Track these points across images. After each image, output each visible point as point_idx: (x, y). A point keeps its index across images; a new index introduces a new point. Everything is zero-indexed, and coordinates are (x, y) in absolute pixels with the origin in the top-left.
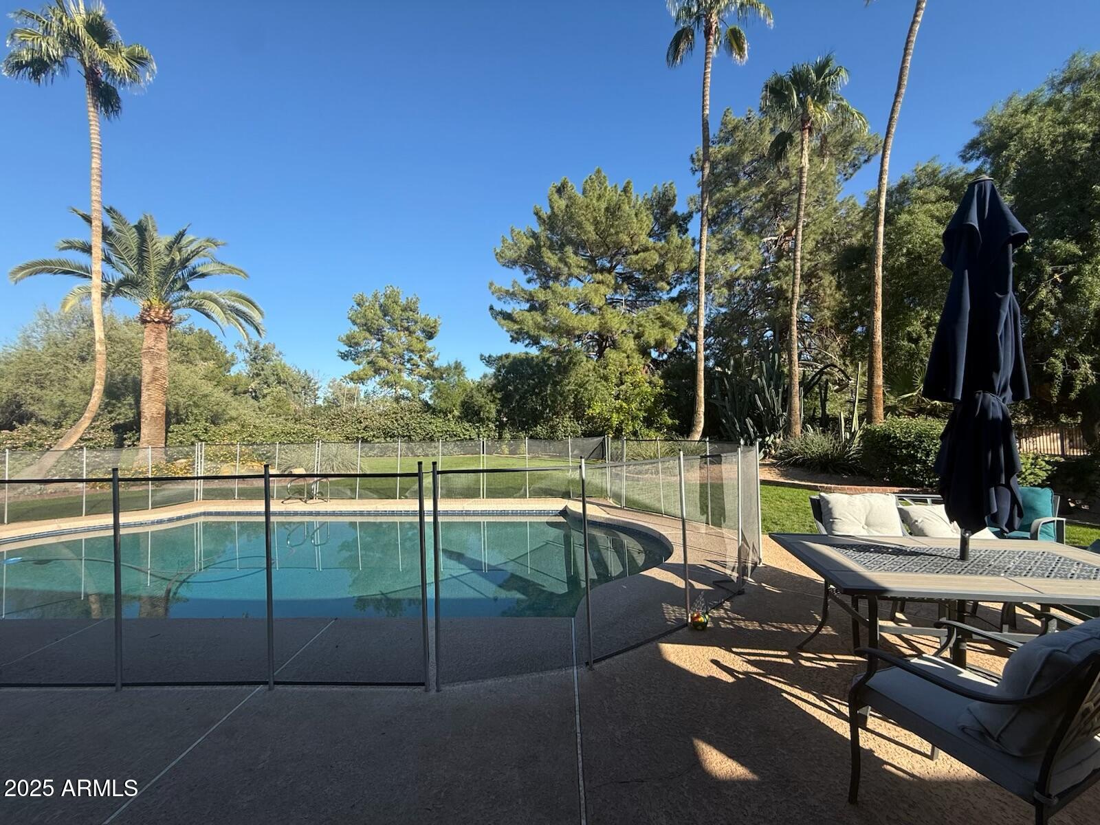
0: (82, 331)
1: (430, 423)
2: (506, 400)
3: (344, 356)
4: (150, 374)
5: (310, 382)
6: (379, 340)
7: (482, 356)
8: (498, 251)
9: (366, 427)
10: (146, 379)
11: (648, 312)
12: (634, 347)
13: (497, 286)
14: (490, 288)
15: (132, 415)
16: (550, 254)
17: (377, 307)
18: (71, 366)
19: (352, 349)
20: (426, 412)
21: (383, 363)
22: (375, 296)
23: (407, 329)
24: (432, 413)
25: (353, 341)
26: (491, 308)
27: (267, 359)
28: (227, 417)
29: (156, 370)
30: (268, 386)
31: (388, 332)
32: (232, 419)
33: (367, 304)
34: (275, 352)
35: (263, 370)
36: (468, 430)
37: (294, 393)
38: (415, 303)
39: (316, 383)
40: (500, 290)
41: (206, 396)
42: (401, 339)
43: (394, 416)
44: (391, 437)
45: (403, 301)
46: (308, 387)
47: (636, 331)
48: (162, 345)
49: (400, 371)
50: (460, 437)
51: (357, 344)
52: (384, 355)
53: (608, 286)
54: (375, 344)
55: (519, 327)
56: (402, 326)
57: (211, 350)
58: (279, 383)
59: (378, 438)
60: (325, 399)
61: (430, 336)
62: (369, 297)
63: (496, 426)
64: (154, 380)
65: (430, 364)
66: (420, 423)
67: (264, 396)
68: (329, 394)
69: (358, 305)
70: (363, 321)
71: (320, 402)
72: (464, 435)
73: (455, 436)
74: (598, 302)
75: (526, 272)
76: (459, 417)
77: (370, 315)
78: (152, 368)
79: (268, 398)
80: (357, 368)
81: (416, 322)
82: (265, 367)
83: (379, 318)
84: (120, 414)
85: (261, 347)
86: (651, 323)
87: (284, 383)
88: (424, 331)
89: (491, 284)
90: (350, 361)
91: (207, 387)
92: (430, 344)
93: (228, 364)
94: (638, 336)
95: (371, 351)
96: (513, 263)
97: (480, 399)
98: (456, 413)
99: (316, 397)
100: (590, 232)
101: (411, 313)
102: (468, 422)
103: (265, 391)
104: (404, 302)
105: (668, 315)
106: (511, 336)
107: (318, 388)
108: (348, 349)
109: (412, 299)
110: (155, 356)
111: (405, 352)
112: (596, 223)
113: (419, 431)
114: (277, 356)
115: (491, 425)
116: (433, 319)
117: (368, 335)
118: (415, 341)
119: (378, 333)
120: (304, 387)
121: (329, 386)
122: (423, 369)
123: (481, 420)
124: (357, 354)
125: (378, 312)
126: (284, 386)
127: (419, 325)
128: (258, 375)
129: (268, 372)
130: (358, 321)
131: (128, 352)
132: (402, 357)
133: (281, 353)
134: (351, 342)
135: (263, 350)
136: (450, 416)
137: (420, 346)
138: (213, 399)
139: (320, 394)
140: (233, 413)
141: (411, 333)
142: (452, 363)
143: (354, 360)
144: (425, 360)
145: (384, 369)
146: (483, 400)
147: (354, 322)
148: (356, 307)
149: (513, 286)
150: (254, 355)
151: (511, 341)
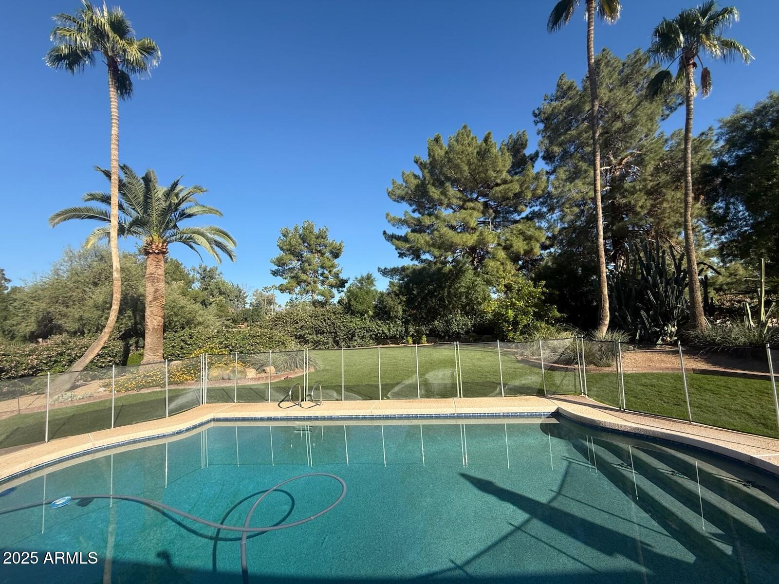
0: (95, 263)
1: (351, 322)
2: (410, 303)
3: (275, 273)
4: (152, 294)
5: (241, 292)
6: (298, 260)
7: (379, 268)
8: (390, 190)
9: (302, 326)
10: (149, 298)
11: (512, 229)
12: (505, 256)
13: (392, 215)
14: (387, 218)
15: (130, 324)
16: (434, 189)
17: (298, 237)
18: (87, 289)
19: (280, 268)
20: (347, 313)
21: (304, 277)
22: (296, 229)
23: (320, 251)
24: (351, 314)
25: (282, 262)
26: (385, 233)
27: (212, 278)
28: (196, 322)
29: (156, 291)
30: (213, 296)
31: (306, 254)
32: (200, 323)
33: (290, 235)
34: (218, 272)
35: (209, 285)
36: (380, 326)
37: (230, 300)
38: (325, 232)
39: (244, 293)
40: (394, 218)
41: (182, 307)
42: (316, 259)
43: (322, 317)
44: (321, 333)
45: (316, 231)
46: (239, 296)
47: (503, 244)
48: (161, 271)
49: (315, 282)
50: (375, 331)
51: (284, 264)
52: (304, 272)
53: (478, 211)
54: (296, 264)
55: (410, 245)
56: (316, 250)
57: (179, 273)
58: (220, 294)
59: (311, 334)
60: (251, 304)
61: (336, 255)
62: (291, 229)
63: (402, 323)
64: (155, 298)
65: (336, 276)
66: (343, 322)
67: (211, 304)
68: (254, 300)
69: (284, 236)
70: (288, 247)
71: (247, 306)
72: (378, 330)
73: (371, 331)
74: (473, 224)
75: (411, 205)
76: (372, 316)
77: (293, 243)
78: (153, 290)
79: (213, 305)
80: (285, 282)
81: (326, 247)
82: (211, 283)
83: (300, 244)
84: (122, 324)
85: (208, 269)
86: (515, 238)
87: (224, 293)
88: (331, 252)
89: (388, 215)
90: (279, 277)
91: (183, 301)
92: (336, 261)
93: (189, 283)
94: (506, 248)
95: (293, 269)
96: (402, 198)
97: (390, 302)
98: (371, 313)
99: (245, 303)
100: (465, 171)
101: (322, 240)
102: (380, 320)
103: (211, 300)
104: (317, 232)
105: (529, 231)
106: (399, 253)
107: (246, 296)
108: (276, 268)
109: (323, 230)
110: (154, 279)
111: (319, 269)
112: (469, 164)
113: (343, 328)
114: (219, 275)
115: (399, 322)
116: (338, 243)
117: (292, 257)
118: (326, 260)
119: (299, 256)
120: (237, 296)
121: (254, 295)
122: (332, 280)
123: (390, 318)
124: (283, 272)
125: (299, 240)
126: (224, 296)
127: (328, 249)
128: (206, 289)
129: (213, 287)
130: (285, 248)
131: (127, 277)
132: (316, 272)
133: (221, 273)
134: (280, 262)
135: (209, 271)
136: (366, 316)
137: (329, 264)
138: (188, 309)
139: (248, 300)
140: (200, 319)
141: (323, 254)
143: (281, 276)
144: (333, 273)
145: (305, 281)
146: (392, 303)
147: (282, 249)
148: (281, 235)
149: (405, 215)
150: (203, 275)
151: (399, 257)
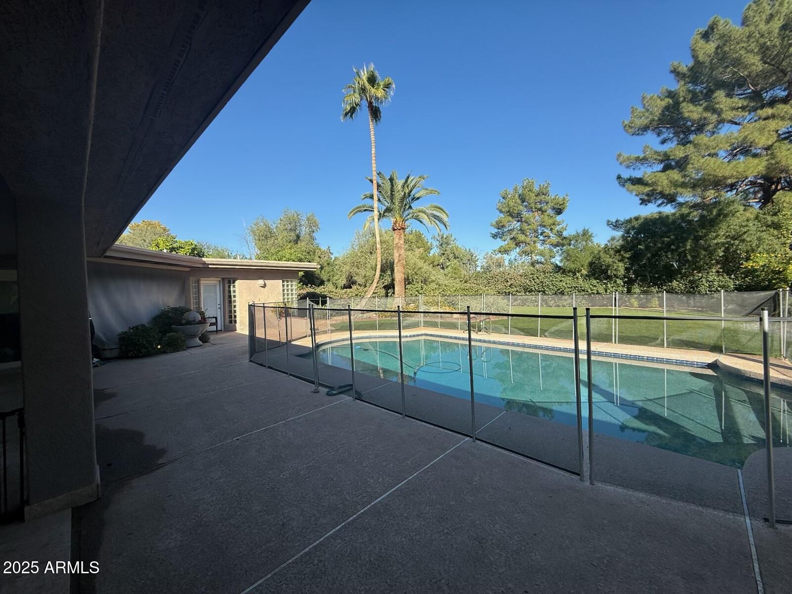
0: (370, 239)
1: (561, 281)
2: (635, 258)
3: (495, 236)
4: (397, 257)
5: (472, 256)
6: (518, 221)
7: (608, 221)
8: (626, 122)
9: (511, 285)
10: (396, 261)
13: (625, 155)
14: (617, 159)
15: (390, 281)
17: (517, 197)
18: (367, 257)
19: (499, 230)
20: (557, 272)
21: (522, 237)
22: (515, 189)
23: (540, 209)
24: (563, 273)
25: (500, 224)
26: (619, 177)
27: (448, 244)
28: (430, 280)
29: (400, 255)
30: (449, 260)
31: (525, 214)
32: (433, 281)
33: (510, 196)
34: (453, 238)
35: (446, 251)
36: (595, 286)
37: (463, 264)
38: (547, 187)
39: (476, 257)
40: (629, 159)
41: (420, 268)
42: (536, 218)
43: (531, 276)
44: (529, 292)
45: (536, 188)
46: (472, 260)
48: (402, 242)
49: (535, 242)
50: (587, 291)
51: (503, 226)
52: (522, 231)
54: (516, 225)
55: (651, 188)
56: (536, 208)
57: (421, 242)
58: (455, 258)
59: (520, 292)
60: (482, 267)
61: (559, 212)
62: (511, 191)
63: (624, 283)
64: (399, 261)
65: (559, 234)
66: (552, 281)
67: (447, 267)
68: (484, 263)
69: (503, 198)
70: (507, 209)
71: (479, 269)
72: (592, 290)
73: (584, 291)
75: (659, 134)
76: (587, 275)
77: (512, 204)
78: (398, 255)
79: (449, 268)
80: (503, 244)
81: (547, 203)
82: (447, 249)
83: (519, 204)
84: (385, 280)
85: (445, 236)
87: (458, 258)
88: (554, 209)
89: (619, 155)
90: (498, 239)
91: (420, 263)
92: (559, 218)
93: (428, 249)
95: (512, 230)
96: (645, 128)
97: (607, 259)
98: (584, 272)
99: (476, 266)
101: (543, 196)
102: (595, 279)
103: (448, 264)
104: (538, 189)
106: (641, 199)
107: (477, 260)
108: (496, 231)
109: (544, 185)
110: (399, 248)
111: (539, 228)
113: (552, 287)
114: (453, 241)
115: (619, 281)
116: (561, 198)
117: (510, 218)
118: (546, 218)
119: (518, 216)
120: (469, 260)
121: (484, 258)
122: (554, 239)
123: (609, 278)
124: (503, 234)
125: (518, 200)
126: (458, 259)
127: (550, 205)
128: (444, 254)
129: (449, 252)
130: (504, 210)
131: (387, 247)
132: (536, 231)
133: (455, 239)
134: (500, 226)
135: (446, 238)
136: (578, 275)
137: (551, 221)
138: (424, 270)
139: (479, 263)
140: (433, 278)
141: (543, 211)
142: (580, 231)
143: (501, 238)
144: (555, 231)
145: (522, 242)
146: (611, 260)
147: (501, 211)
148: (502, 199)
149: (644, 152)
150: (441, 242)
151: (641, 204)
